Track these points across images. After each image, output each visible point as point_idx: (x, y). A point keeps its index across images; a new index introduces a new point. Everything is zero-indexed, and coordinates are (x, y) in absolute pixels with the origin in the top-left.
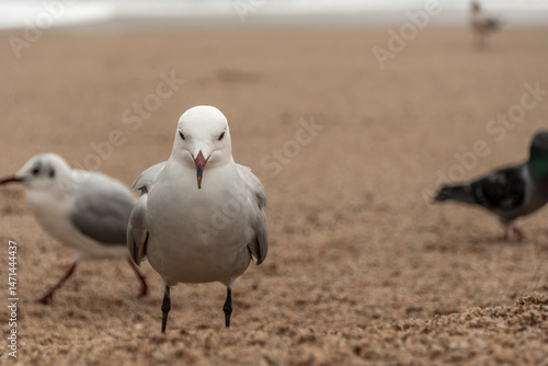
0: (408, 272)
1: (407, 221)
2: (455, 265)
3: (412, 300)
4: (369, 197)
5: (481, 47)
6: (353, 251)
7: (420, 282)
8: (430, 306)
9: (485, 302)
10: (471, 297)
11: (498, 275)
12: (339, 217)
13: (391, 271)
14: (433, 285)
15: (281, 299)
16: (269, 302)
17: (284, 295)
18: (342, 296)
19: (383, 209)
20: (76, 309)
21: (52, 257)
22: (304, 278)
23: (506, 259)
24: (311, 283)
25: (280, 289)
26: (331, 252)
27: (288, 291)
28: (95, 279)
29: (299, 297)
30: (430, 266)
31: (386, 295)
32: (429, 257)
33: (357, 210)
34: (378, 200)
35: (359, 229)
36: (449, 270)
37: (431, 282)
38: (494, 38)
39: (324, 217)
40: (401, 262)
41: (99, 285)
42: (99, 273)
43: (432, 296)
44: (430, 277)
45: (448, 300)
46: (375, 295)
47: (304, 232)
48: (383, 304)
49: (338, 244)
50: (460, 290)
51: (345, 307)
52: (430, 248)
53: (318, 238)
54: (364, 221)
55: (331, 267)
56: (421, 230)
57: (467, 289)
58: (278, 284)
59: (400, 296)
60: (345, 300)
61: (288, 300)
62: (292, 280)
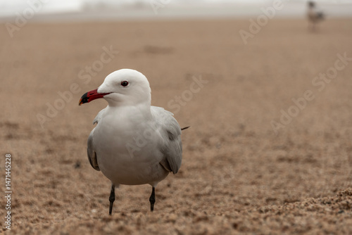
0: (267, 175)
1: (266, 142)
2: (297, 171)
3: (270, 194)
4: (242, 127)
5: (313, 30)
6: (232, 162)
7: (275, 182)
8: (282, 197)
9: (317, 194)
10: (307, 191)
11: (325, 177)
12: (223, 140)
13: (257, 175)
14: (283, 184)
15: (186, 193)
16: (178, 195)
17: (188, 190)
18: (225, 191)
19: (251, 135)
20: (54, 200)
21: (38, 166)
22: (200, 180)
23: (330, 167)
24: (205, 182)
25: (185, 187)
26: (218, 162)
27: (190, 187)
28: (66, 181)
29: (197, 192)
30: (281, 172)
31: (253, 190)
32: (281, 165)
33: (234, 135)
34: (248, 129)
35: (235, 148)
36: (293, 174)
37: (282, 182)
38: (321, 25)
39: (213, 140)
40: (263, 169)
41: (68, 184)
42: (68, 177)
43: (283, 191)
44: (282, 179)
45: (293, 193)
46: (246, 190)
47: (201, 150)
48: (251, 196)
49: (222, 158)
50: (301, 187)
51: (227, 198)
52: (281, 160)
53: (209, 154)
54: (239, 142)
55: (217, 172)
56: (275, 148)
57: (306, 186)
58: (184, 183)
59: (262, 191)
60: (227, 193)
61: (190, 193)
62: (193, 181)
